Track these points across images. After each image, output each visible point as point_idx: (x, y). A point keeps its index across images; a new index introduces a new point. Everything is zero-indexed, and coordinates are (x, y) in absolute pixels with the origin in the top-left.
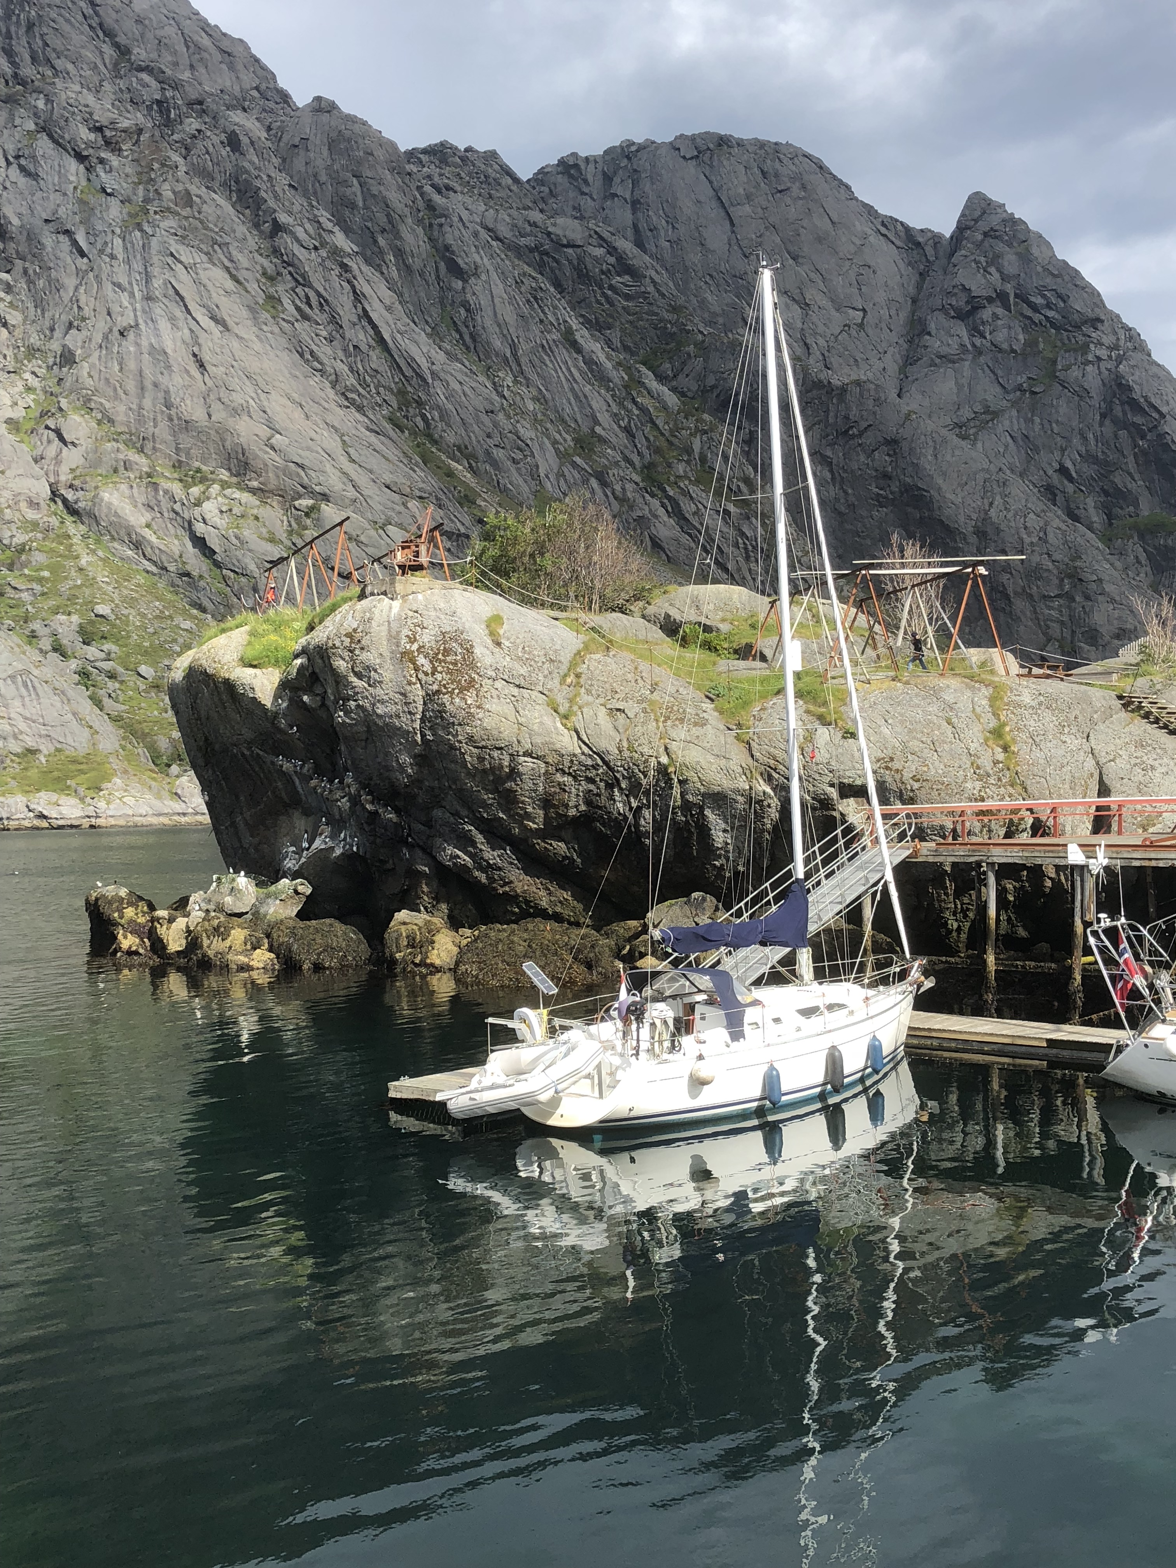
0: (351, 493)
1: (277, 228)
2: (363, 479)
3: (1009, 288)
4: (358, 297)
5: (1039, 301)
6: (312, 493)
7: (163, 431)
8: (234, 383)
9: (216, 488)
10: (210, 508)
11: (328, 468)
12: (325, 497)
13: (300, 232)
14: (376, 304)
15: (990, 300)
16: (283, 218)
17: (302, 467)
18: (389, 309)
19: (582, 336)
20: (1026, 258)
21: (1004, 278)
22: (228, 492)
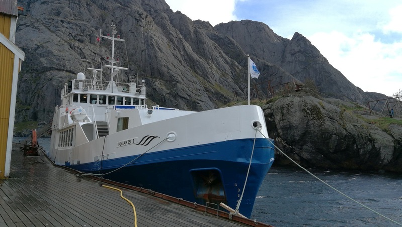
0: (183, 82)
1: (170, 33)
2: (185, 79)
3: (302, 50)
4: (184, 46)
5: (308, 52)
6: (176, 81)
7: (148, 69)
8: (162, 61)
9: (158, 80)
10: (156, 83)
11: (179, 77)
12: (178, 82)
13: (174, 34)
14: (187, 47)
15: (299, 52)
16: (171, 32)
17: (174, 76)
18: (189, 49)
19: (224, 55)
20: (305, 44)
21: (301, 48)
22: (160, 80)
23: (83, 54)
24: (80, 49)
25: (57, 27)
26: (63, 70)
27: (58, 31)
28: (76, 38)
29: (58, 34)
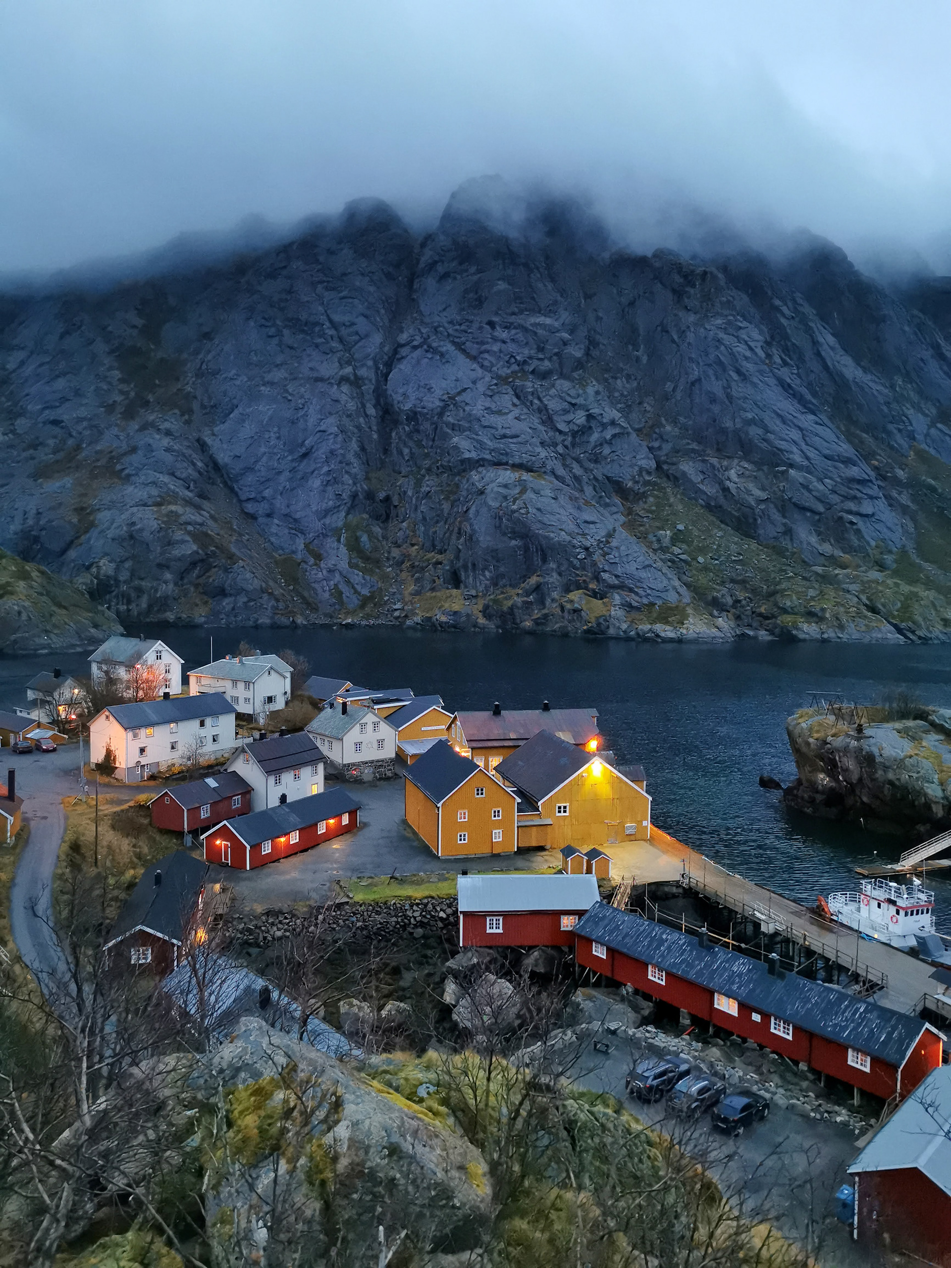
0: (806, 463)
1: (773, 309)
2: (812, 454)
6: (784, 464)
7: (710, 433)
8: (748, 407)
9: (736, 461)
12: (791, 465)
13: (785, 309)
14: (826, 346)
16: (777, 302)
17: (781, 449)
18: (832, 348)
22: (741, 463)
23: (547, 410)
24: (539, 399)
25: (483, 343)
26: (506, 464)
27: (486, 355)
28: (526, 368)
29: (486, 363)
